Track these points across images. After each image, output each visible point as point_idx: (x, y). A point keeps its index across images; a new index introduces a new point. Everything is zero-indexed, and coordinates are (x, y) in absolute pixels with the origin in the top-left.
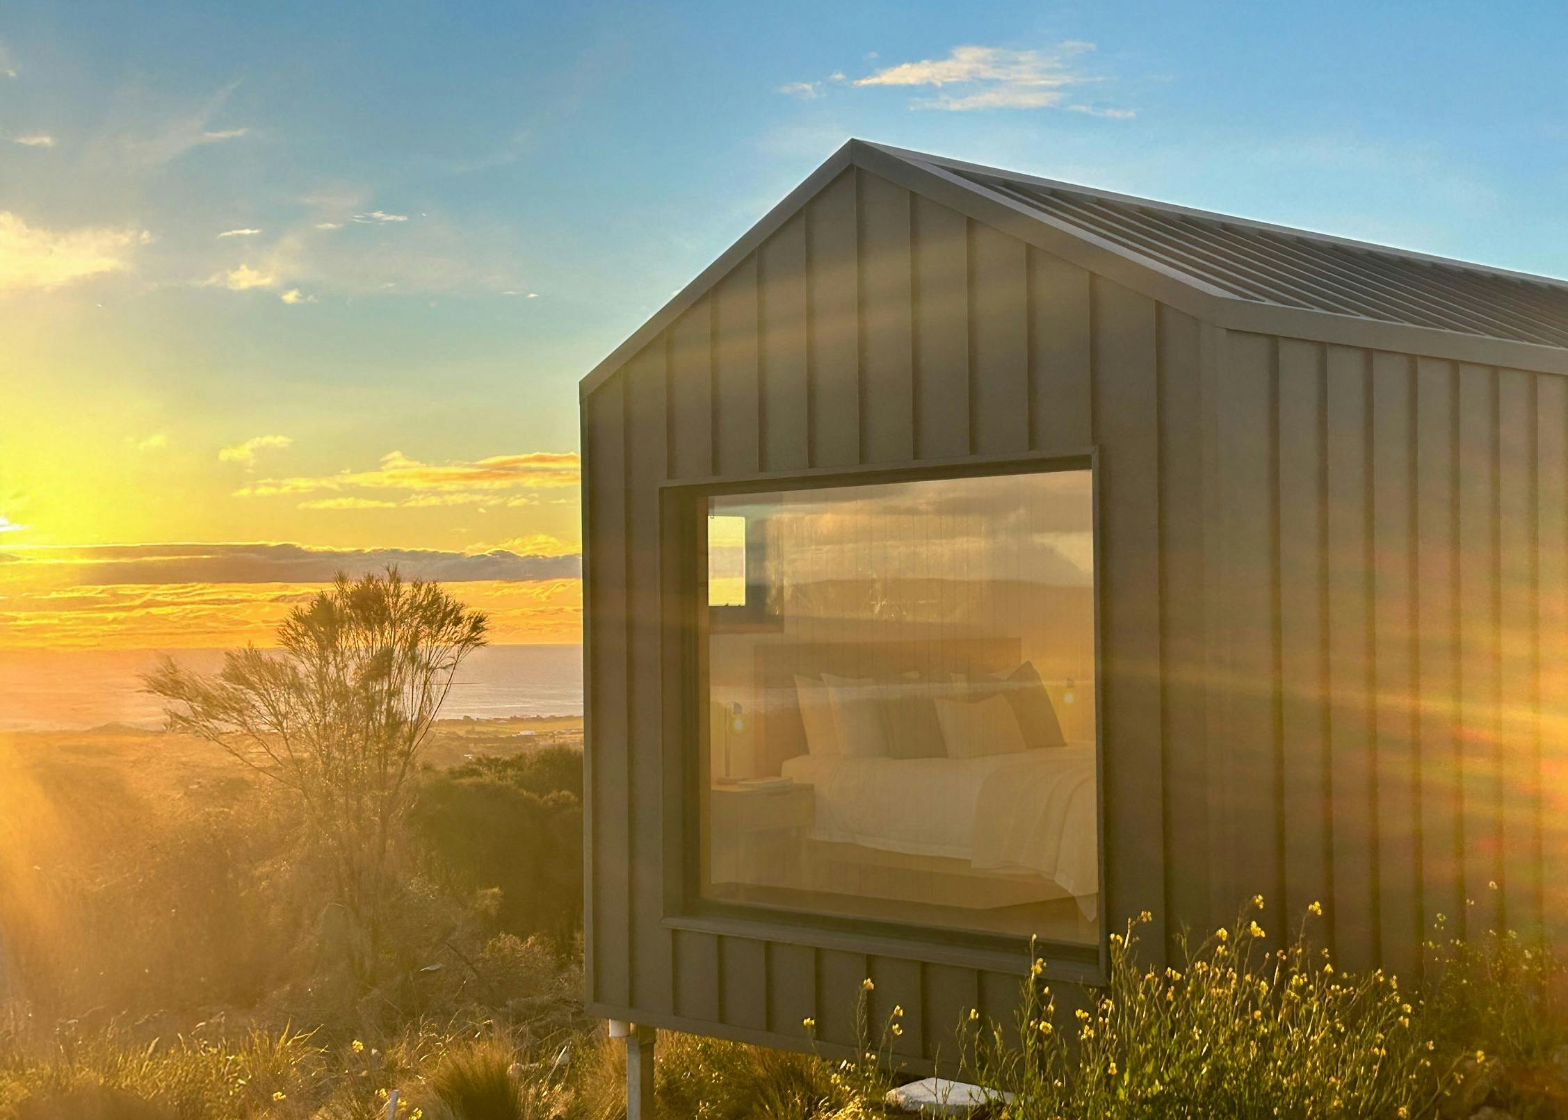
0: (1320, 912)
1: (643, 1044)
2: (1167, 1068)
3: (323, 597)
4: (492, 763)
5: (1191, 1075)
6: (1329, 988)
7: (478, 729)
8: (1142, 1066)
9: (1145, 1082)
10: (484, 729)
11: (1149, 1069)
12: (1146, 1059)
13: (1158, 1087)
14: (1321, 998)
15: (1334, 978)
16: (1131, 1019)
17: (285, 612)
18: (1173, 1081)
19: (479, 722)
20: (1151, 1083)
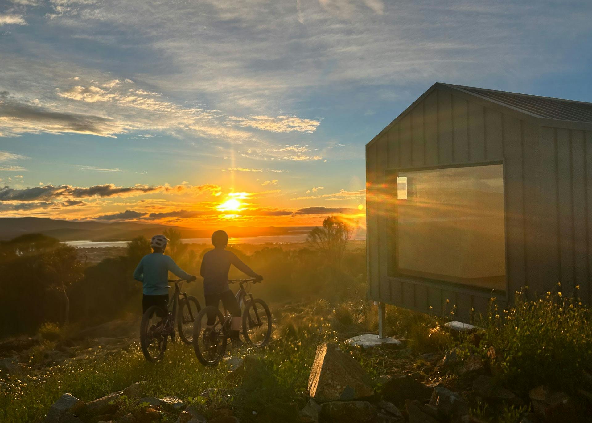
0: (579, 288)
1: (383, 307)
2: (531, 328)
3: (329, 217)
4: (359, 249)
5: (538, 330)
6: (581, 309)
7: (357, 242)
8: (524, 327)
9: (525, 331)
10: (358, 242)
11: (526, 327)
12: (525, 325)
13: (528, 332)
14: (578, 311)
15: (582, 306)
16: (520, 314)
17: (323, 219)
18: (533, 331)
19: (357, 241)
20: (526, 331)
